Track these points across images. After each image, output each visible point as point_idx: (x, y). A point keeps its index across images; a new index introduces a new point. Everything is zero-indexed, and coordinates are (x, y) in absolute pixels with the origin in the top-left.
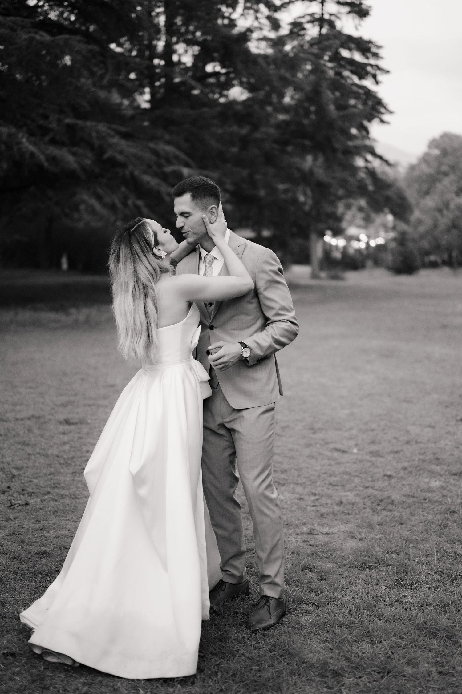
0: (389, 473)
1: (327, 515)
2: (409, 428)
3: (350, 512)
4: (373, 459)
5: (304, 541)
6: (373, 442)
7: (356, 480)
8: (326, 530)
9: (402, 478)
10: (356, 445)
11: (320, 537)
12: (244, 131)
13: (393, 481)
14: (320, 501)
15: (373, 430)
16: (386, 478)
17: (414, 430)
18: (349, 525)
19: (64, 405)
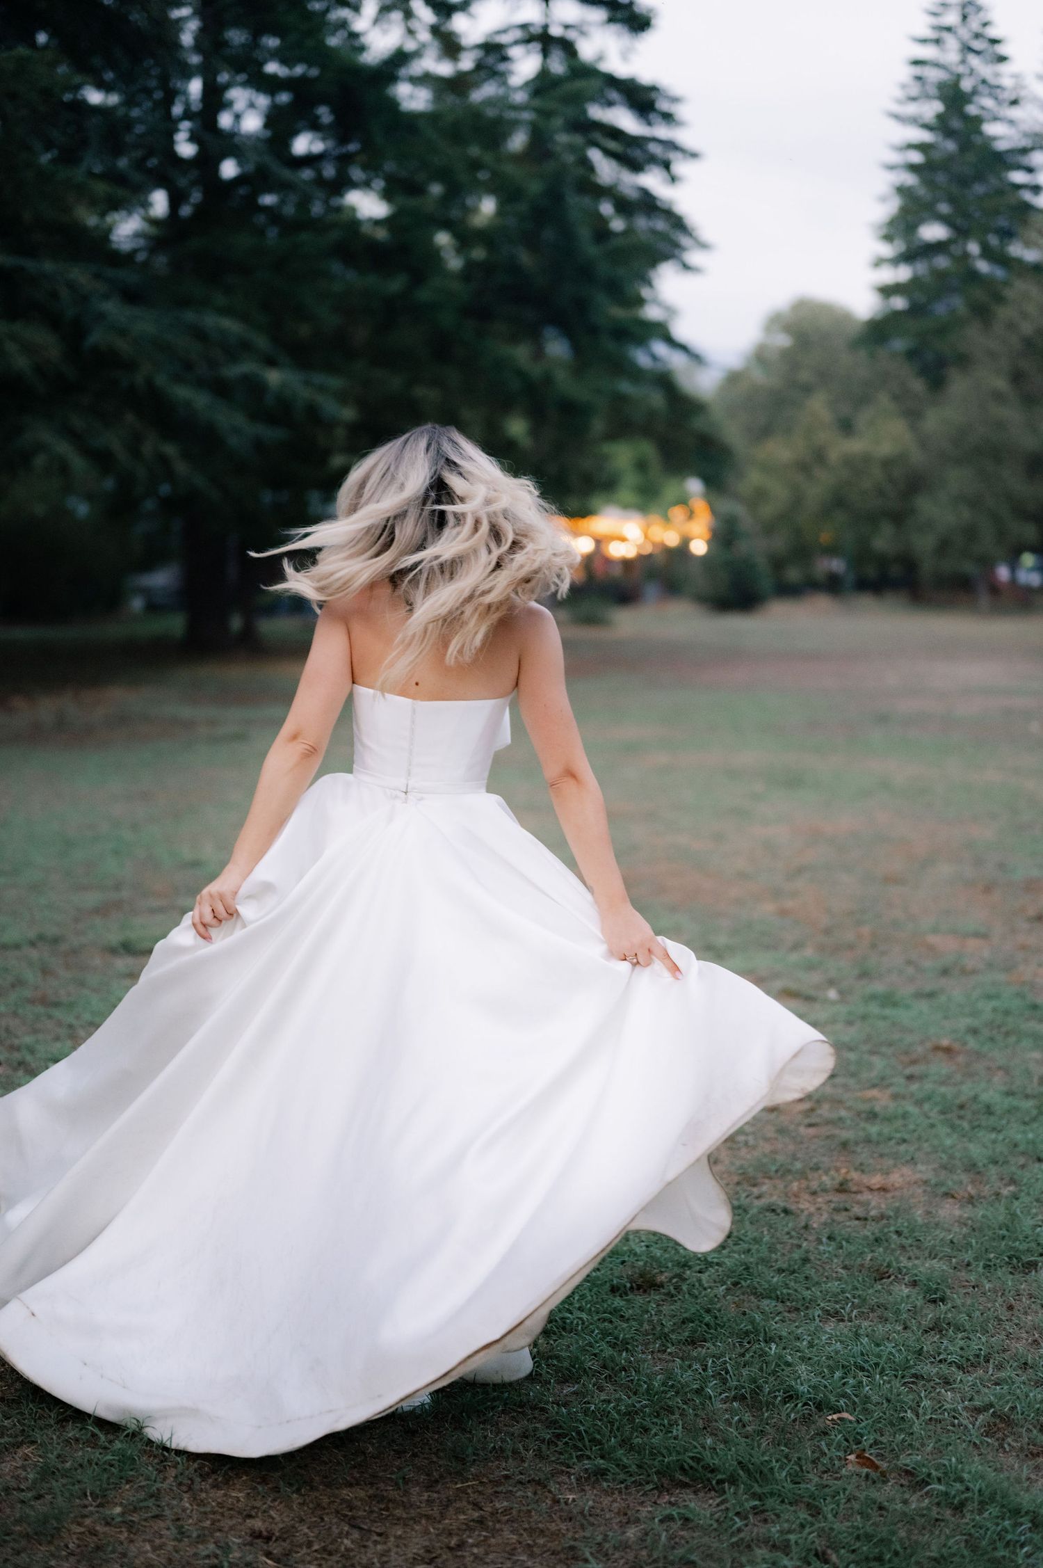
0: (945, 1042)
1: (857, 1143)
2: (932, 939)
3: (906, 1136)
4: (888, 1012)
5: (837, 1210)
6: (864, 975)
7: (879, 1063)
8: (876, 1180)
9: (979, 1055)
10: (831, 983)
11: (866, 1196)
12: (396, 285)
13: (961, 1059)
14: (819, 1112)
15: (851, 947)
16: (940, 1054)
17: (947, 945)
18: (920, 1167)
19: (102, 910)
